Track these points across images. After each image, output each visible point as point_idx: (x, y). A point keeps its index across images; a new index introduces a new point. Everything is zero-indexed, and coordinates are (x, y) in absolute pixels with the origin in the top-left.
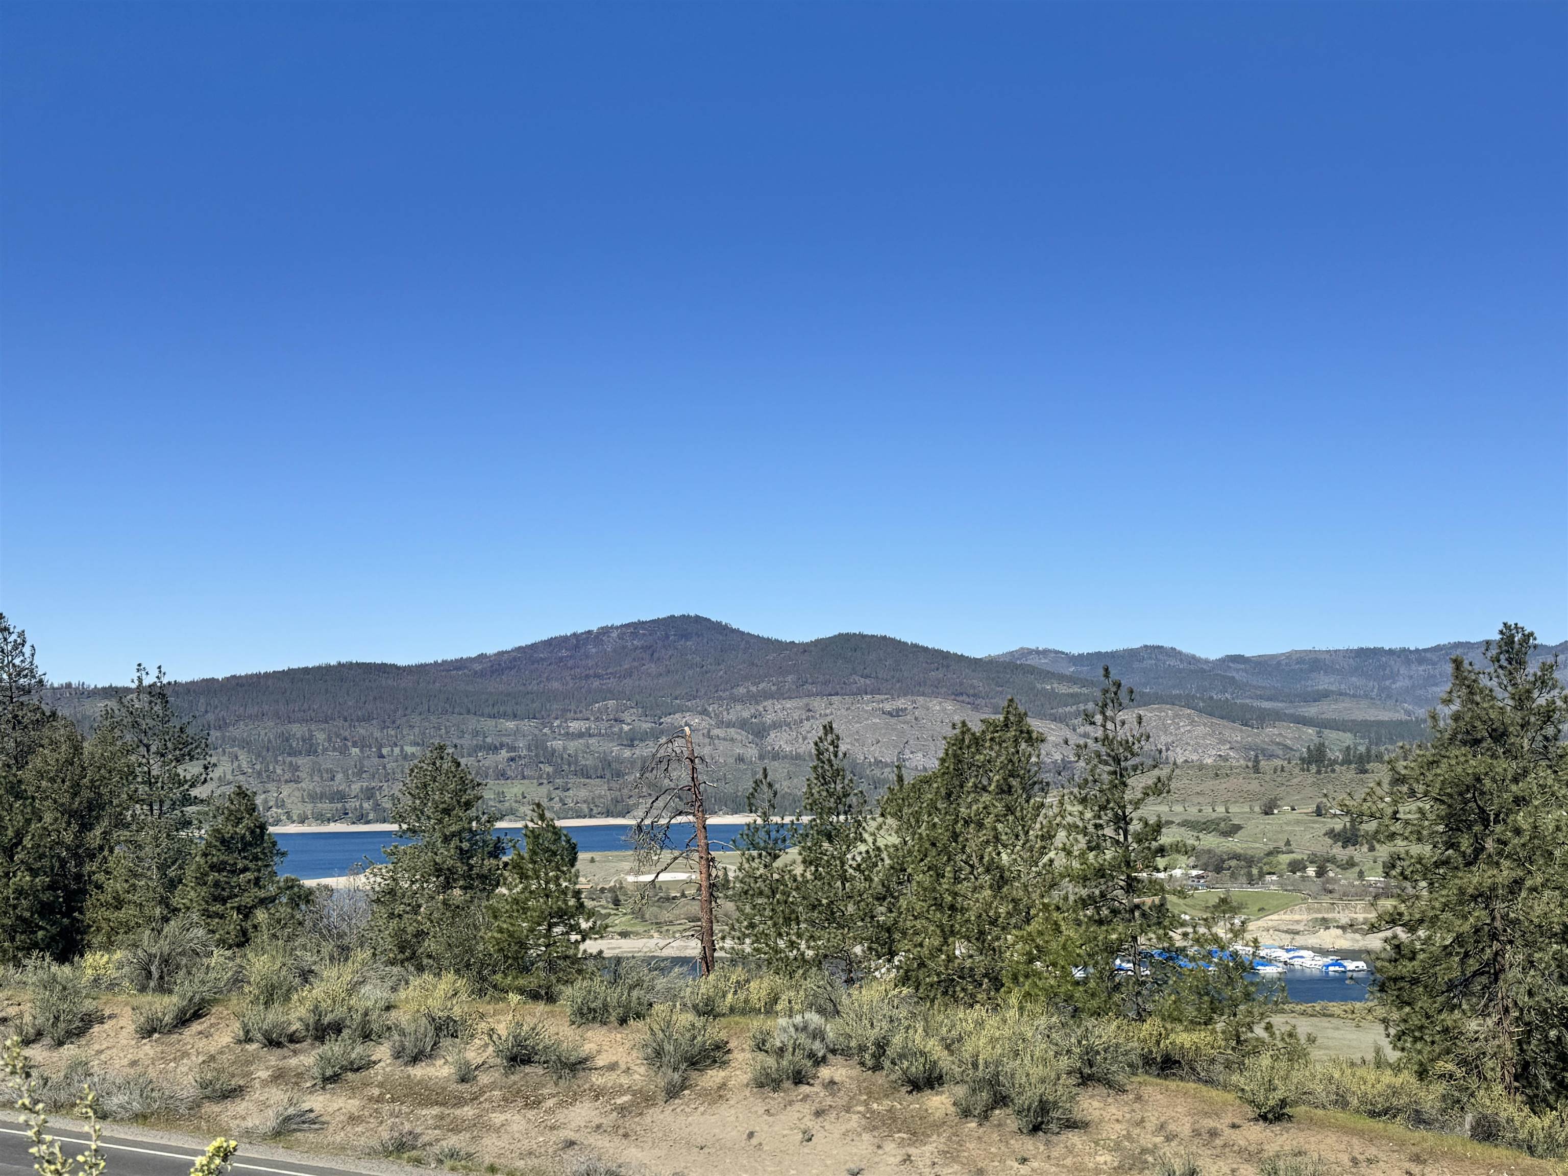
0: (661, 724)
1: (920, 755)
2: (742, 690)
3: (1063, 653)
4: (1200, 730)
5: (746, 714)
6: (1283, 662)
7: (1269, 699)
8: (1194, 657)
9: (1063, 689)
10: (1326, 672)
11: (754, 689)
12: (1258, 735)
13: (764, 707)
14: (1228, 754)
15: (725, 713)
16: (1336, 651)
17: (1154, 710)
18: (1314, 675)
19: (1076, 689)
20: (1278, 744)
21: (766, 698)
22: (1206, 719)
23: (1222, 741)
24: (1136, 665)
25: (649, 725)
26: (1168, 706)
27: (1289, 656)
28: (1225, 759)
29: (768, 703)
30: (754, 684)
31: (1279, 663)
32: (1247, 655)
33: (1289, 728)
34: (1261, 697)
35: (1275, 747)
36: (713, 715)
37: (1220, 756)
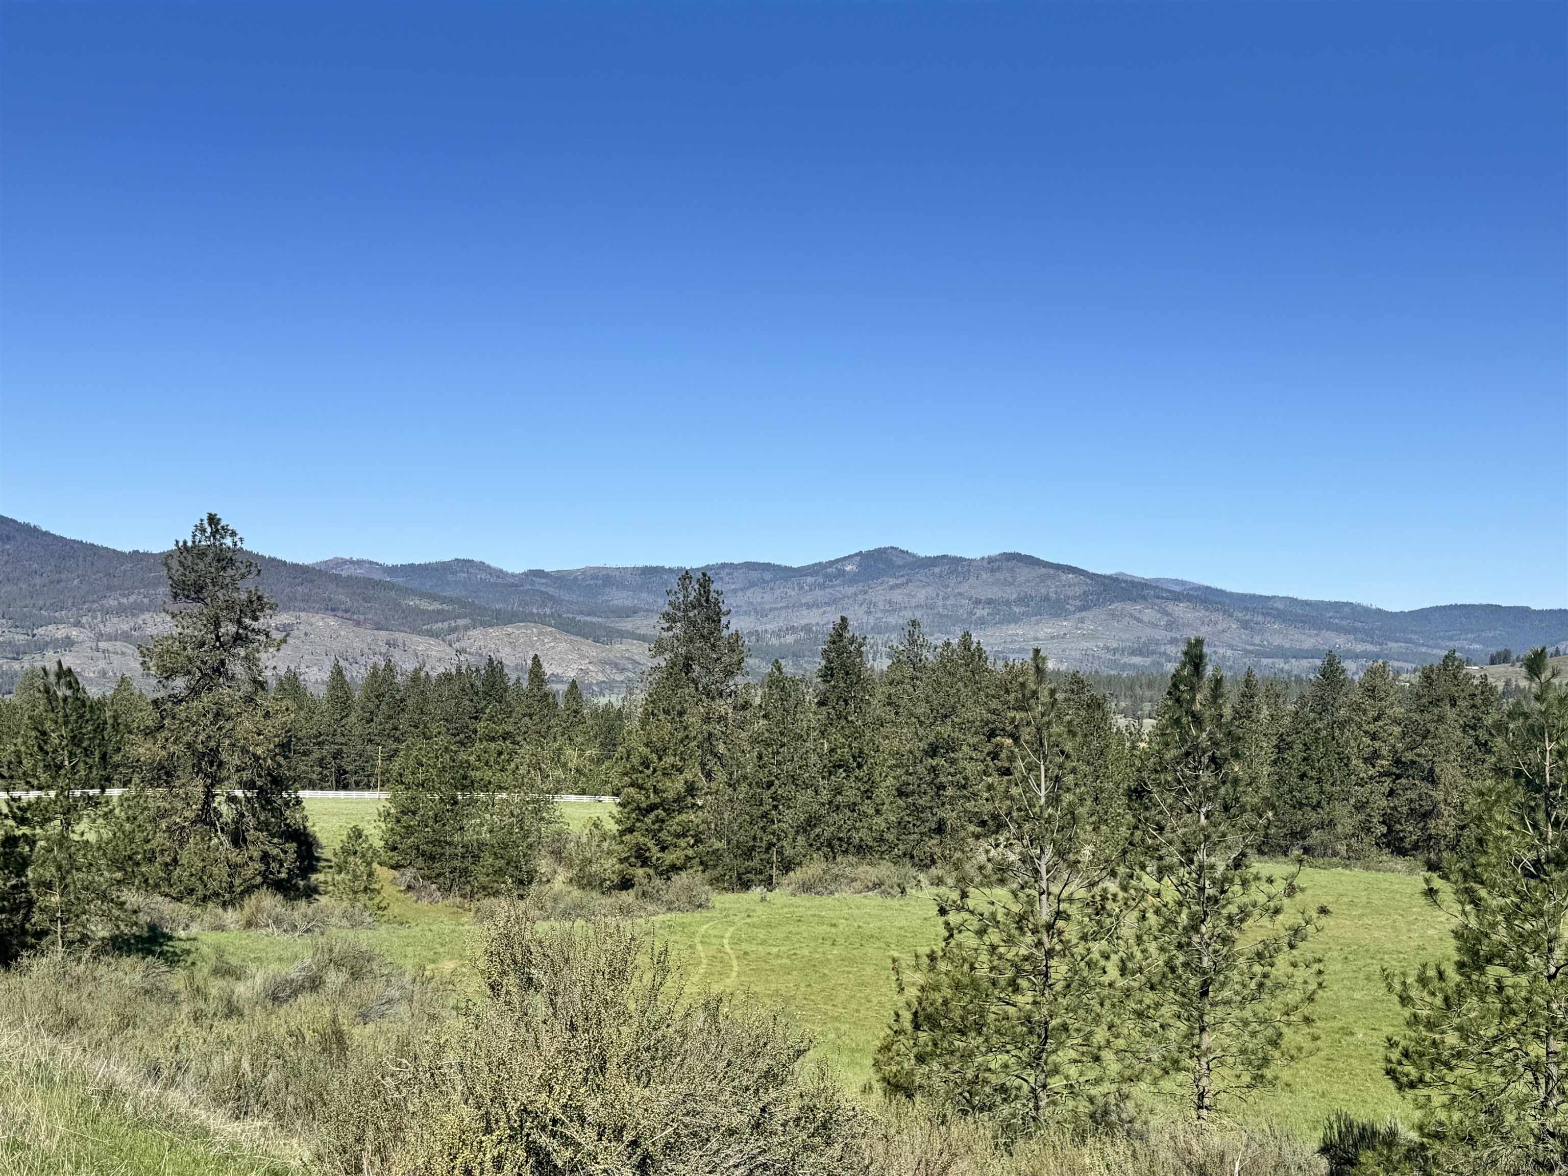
0: (34, 636)
1: (316, 669)
2: (112, 602)
3: (377, 564)
4: (563, 646)
5: (125, 627)
6: (580, 578)
7: (589, 615)
8: (501, 571)
9: (425, 605)
10: (617, 587)
11: (124, 601)
12: (610, 650)
13: (144, 620)
14: (588, 668)
15: (101, 626)
16: (624, 569)
17: (520, 627)
18: (607, 590)
19: (436, 606)
20: (628, 659)
21: (142, 611)
22: (564, 636)
23: (583, 657)
24: (450, 578)
25: (22, 637)
26: (533, 624)
27: (584, 572)
28: (586, 672)
29: (147, 616)
30: (124, 596)
31: (576, 579)
32: (547, 570)
33: (634, 644)
34: (582, 613)
35: (626, 662)
36: (87, 626)
37: (581, 669)
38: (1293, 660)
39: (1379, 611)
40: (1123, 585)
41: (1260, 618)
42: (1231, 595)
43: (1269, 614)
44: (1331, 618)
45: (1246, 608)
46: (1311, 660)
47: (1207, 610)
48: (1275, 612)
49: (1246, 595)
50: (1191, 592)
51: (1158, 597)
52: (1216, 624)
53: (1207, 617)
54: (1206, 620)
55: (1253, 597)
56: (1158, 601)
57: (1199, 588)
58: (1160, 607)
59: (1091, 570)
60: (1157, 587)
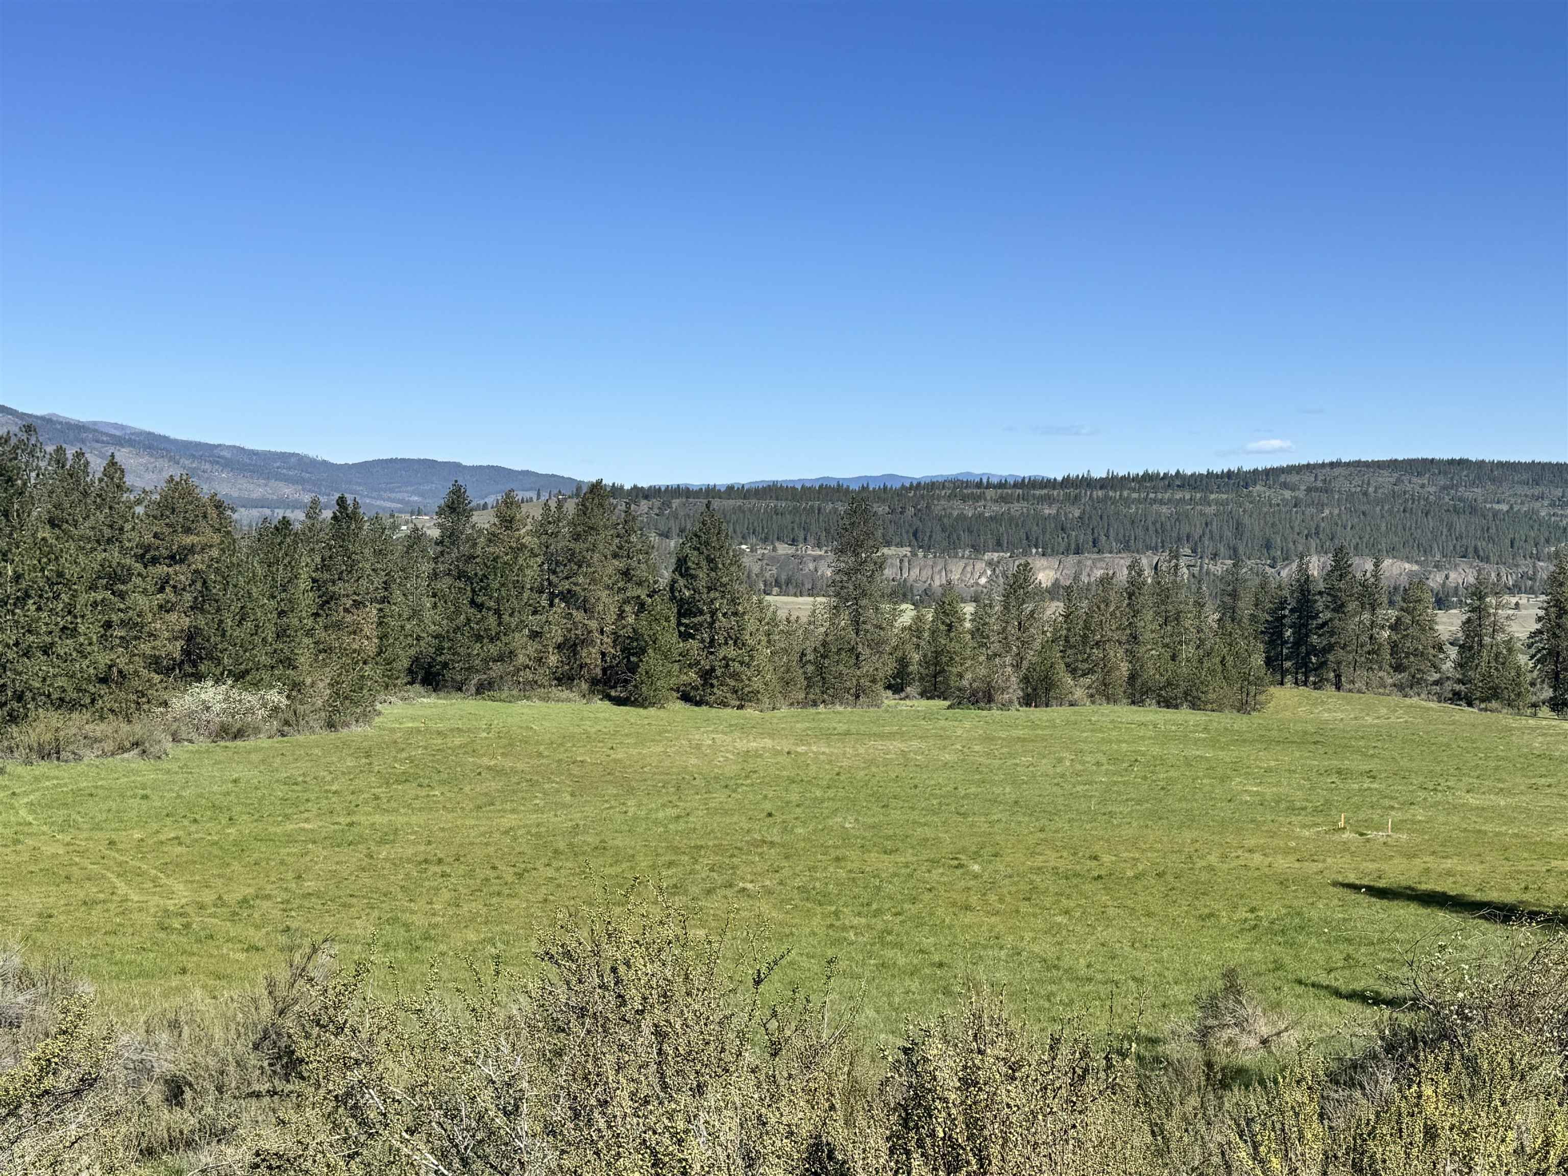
38: (243, 510)
39: (325, 463)
40: (59, 427)
41: (207, 466)
42: (175, 442)
43: (218, 463)
44: (278, 468)
45: (193, 456)
46: (261, 510)
47: (151, 456)
48: (223, 461)
49: (191, 443)
50: (133, 437)
51: (97, 441)
52: (161, 471)
53: (151, 463)
54: (150, 466)
55: (198, 445)
56: (98, 445)
57: (142, 433)
58: (100, 452)
59: (21, 409)
60: (95, 431)
